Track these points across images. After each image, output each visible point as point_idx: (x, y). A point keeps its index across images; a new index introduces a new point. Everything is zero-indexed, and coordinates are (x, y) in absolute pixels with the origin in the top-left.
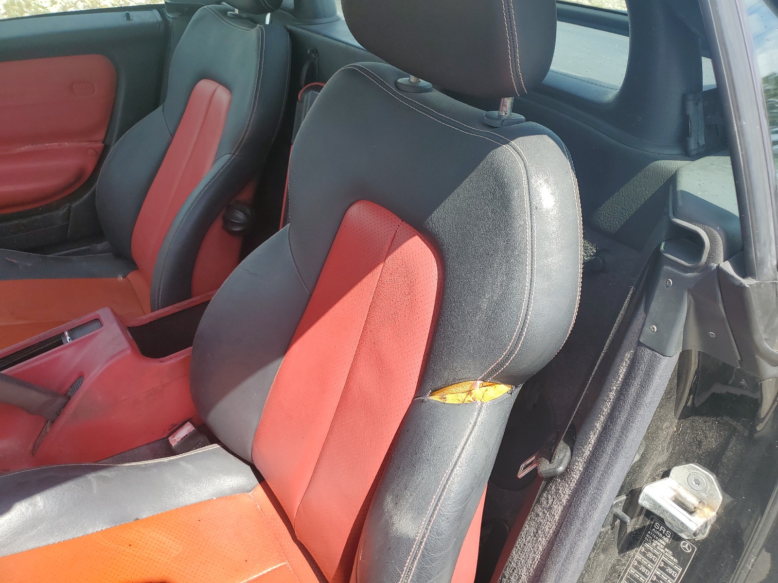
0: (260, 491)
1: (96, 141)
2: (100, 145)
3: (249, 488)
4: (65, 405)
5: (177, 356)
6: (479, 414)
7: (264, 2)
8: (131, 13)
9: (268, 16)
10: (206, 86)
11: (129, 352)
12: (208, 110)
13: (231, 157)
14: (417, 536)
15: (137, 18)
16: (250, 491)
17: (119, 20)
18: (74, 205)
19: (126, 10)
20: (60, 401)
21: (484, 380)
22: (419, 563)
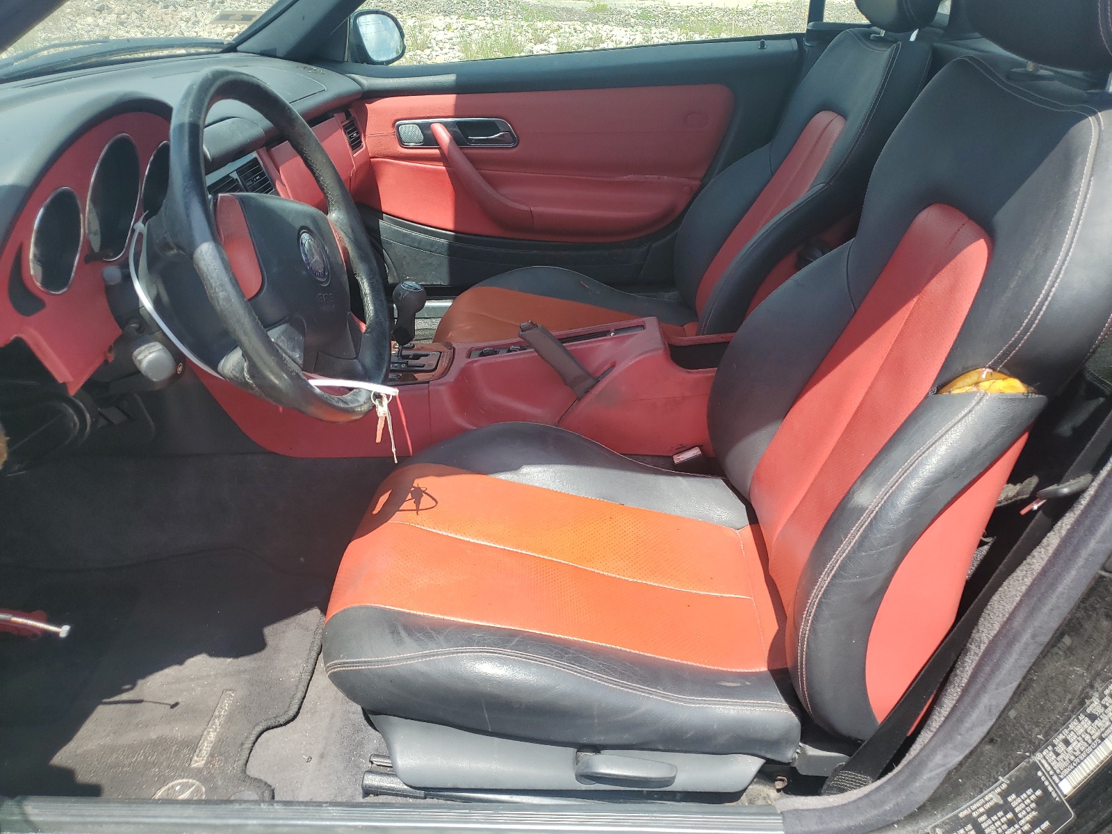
0: (748, 531)
1: (694, 179)
2: (697, 183)
3: (739, 526)
4: (593, 387)
5: (703, 372)
6: (978, 403)
7: (906, 3)
8: (766, 42)
9: (916, 32)
10: (823, 118)
11: (661, 352)
12: (817, 142)
13: (824, 187)
14: (870, 505)
15: (771, 46)
16: (738, 529)
17: (754, 47)
18: (654, 245)
19: (762, 39)
20: (590, 382)
21: (993, 368)
22: (864, 531)
